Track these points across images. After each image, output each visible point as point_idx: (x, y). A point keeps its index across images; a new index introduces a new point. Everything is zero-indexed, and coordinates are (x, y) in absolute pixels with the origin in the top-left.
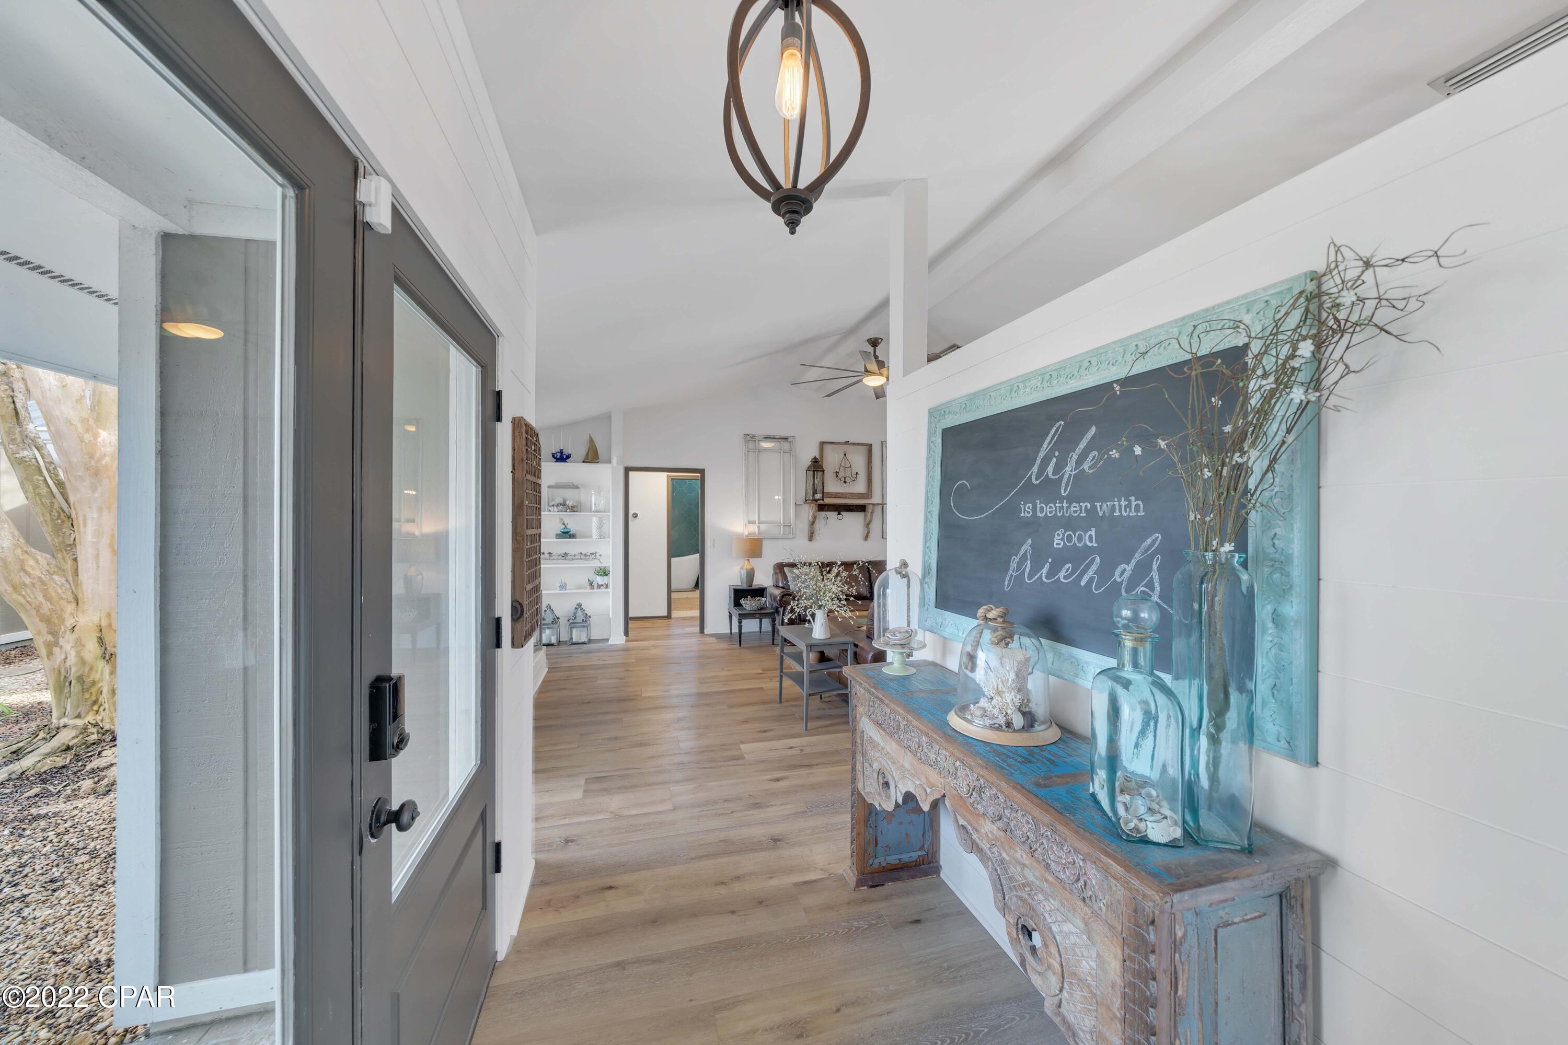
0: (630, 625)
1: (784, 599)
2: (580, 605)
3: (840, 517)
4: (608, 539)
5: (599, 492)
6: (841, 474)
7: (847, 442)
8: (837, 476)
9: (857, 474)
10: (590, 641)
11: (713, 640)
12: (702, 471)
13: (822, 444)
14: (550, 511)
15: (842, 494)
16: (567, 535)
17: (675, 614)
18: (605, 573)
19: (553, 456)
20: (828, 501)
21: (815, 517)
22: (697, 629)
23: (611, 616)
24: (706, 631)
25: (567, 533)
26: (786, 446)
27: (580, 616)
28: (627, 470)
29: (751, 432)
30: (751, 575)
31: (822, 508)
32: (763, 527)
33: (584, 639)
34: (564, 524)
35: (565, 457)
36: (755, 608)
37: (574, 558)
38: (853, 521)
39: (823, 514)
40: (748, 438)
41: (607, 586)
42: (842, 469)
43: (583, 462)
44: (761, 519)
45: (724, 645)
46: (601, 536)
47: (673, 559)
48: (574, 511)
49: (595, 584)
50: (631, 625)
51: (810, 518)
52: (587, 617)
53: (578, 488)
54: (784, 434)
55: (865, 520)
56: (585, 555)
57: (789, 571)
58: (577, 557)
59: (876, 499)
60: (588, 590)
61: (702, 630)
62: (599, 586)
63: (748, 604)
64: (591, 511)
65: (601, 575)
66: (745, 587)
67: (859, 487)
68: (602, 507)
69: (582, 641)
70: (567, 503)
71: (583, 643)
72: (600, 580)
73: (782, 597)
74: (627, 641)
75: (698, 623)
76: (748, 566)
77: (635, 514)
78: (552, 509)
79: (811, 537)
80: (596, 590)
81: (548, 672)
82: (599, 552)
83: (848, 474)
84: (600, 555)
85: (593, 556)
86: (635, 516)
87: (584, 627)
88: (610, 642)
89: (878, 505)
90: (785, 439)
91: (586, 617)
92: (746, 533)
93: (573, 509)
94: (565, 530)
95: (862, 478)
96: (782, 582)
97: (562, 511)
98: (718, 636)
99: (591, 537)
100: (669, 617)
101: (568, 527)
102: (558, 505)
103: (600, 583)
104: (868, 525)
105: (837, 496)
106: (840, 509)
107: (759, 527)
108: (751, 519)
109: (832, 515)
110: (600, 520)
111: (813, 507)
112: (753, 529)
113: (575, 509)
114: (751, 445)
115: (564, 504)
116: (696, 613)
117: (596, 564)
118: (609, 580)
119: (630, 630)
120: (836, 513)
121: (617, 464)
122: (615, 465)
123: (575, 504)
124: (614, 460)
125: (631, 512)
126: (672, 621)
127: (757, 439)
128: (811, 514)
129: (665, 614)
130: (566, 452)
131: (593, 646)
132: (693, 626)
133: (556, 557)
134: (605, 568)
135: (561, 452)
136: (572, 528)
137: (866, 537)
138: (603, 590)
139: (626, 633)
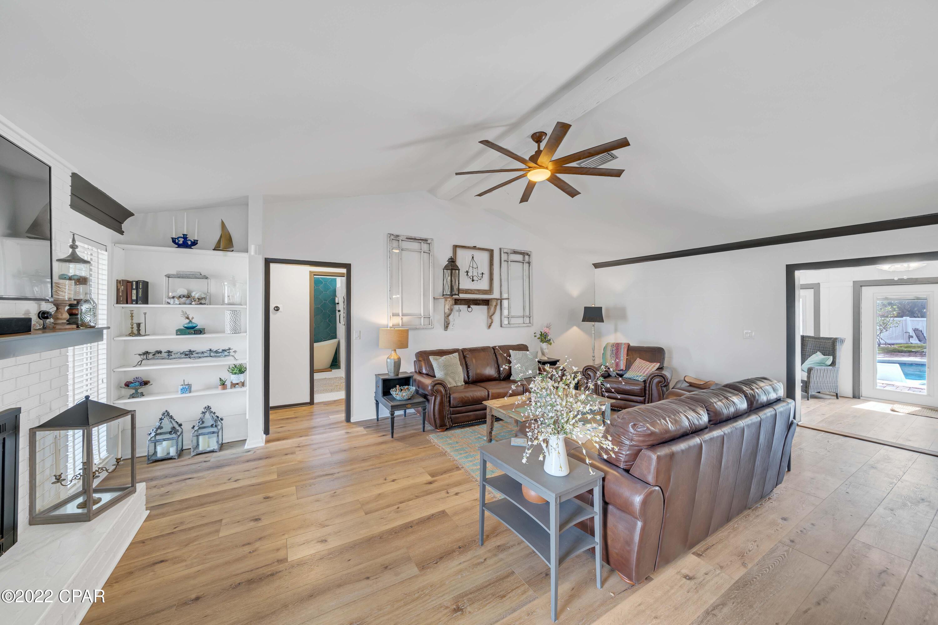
0: (271, 417)
1: (435, 388)
2: (208, 408)
3: (470, 309)
4: (245, 334)
5: (233, 283)
6: (470, 274)
7: (474, 248)
8: (467, 275)
9: (483, 274)
10: (222, 447)
11: (361, 430)
12: (348, 266)
13: (455, 247)
14: (169, 303)
15: (471, 290)
16: (192, 331)
17: (318, 398)
18: (241, 370)
19: (174, 240)
20: (462, 296)
21: (451, 310)
22: (343, 416)
23: (247, 417)
24: (352, 420)
25: (193, 328)
26: (425, 247)
27: (209, 421)
28: (268, 262)
29: (396, 233)
30: (397, 364)
31: (457, 302)
32: (406, 319)
33: (215, 446)
34: (188, 318)
35: (189, 243)
36: (406, 398)
37: (201, 355)
38: (480, 311)
39: (457, 307)
40: (392, 237)
41: (243, 384)
42: (471, 268)
43: (214, 250)
44: (404, 312)
45: (374, 438)
46: (236, 330)
47: (316, 345)
48: (201, 304)
49: (228, 384)
50: (273, 416)
51: (447, 311)
52: (218, 419)
53: (207, 278)
54: (424, 236)
55: (488, 312)
56: (216, 352)
57: (434, 359)
58: (206, 354)
59: (496, 295)
60: (219, 391)
61: (348, 419)
62: (234, 385)
63: (398, 394)
64: (223, 303)
65: (235, 373)
66: (392, 376)
67: (484, 285)
68: (237, 299)
69: (211, 449)
70: (193, 294)
71: (213, 451)
72: (235, 378)
73: (434, 386)
74: (267, 441)
75: (343, 407)
76: (394, 356)
77: (277, 307)
78: (171, 301)
79: (446, 327)
80: (229, 390)
81: (149, 518)
82: (234, 348)
83: (475, 274)
84: (235, 352)
85: (226, 353)
86: (277, 309)
87: (213, 433)
88: (247, 446)
89: (497, 299)
90: (425, 240)
91: (216, 421)
92: (390, 325)
93: (200, 301)
94: (190, 325)
95: (486, 277)
96: (426, 369)
97: (185, 304)
98: (366, 424)
99: (224, 332)
100: (312, 402)
101: (193, 321)
102: (180, 297)
103: (234, 382)
104: (491, 317)
105: (467, 291)
106: (469, 303)
107: (402, 318)
108: (396, 311)
109: (463, 308)
110: (235, 313)
111: (450, 301)
112: (397, 320)
113: (203, 302)
114: (395, 244)
115: (188, 297)
116: (342, 395)
117: (230, 361)
118: (245, 377)
119: (271, 423)
120: (467, 306)
121: (256, 253)
122: (253, 253)
123: (203, 296)
124: (252, 249)
125: (272, 306)
126: (315, 408)
127: (400, 238)
128: (447, 307)
129: (308, 401)
130: (191, 238)
131: (227, 454)
132: (338, 412)
133: (177, 356)
134: (241, 365)
135: (185, 237)
136: (199, 321)
137: (489, 327)
138: (238, 389)
139: (267, 431)
